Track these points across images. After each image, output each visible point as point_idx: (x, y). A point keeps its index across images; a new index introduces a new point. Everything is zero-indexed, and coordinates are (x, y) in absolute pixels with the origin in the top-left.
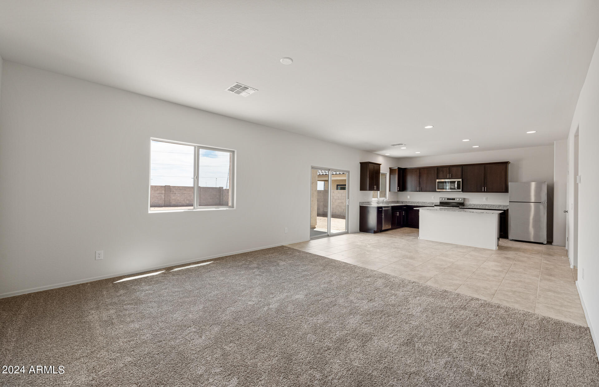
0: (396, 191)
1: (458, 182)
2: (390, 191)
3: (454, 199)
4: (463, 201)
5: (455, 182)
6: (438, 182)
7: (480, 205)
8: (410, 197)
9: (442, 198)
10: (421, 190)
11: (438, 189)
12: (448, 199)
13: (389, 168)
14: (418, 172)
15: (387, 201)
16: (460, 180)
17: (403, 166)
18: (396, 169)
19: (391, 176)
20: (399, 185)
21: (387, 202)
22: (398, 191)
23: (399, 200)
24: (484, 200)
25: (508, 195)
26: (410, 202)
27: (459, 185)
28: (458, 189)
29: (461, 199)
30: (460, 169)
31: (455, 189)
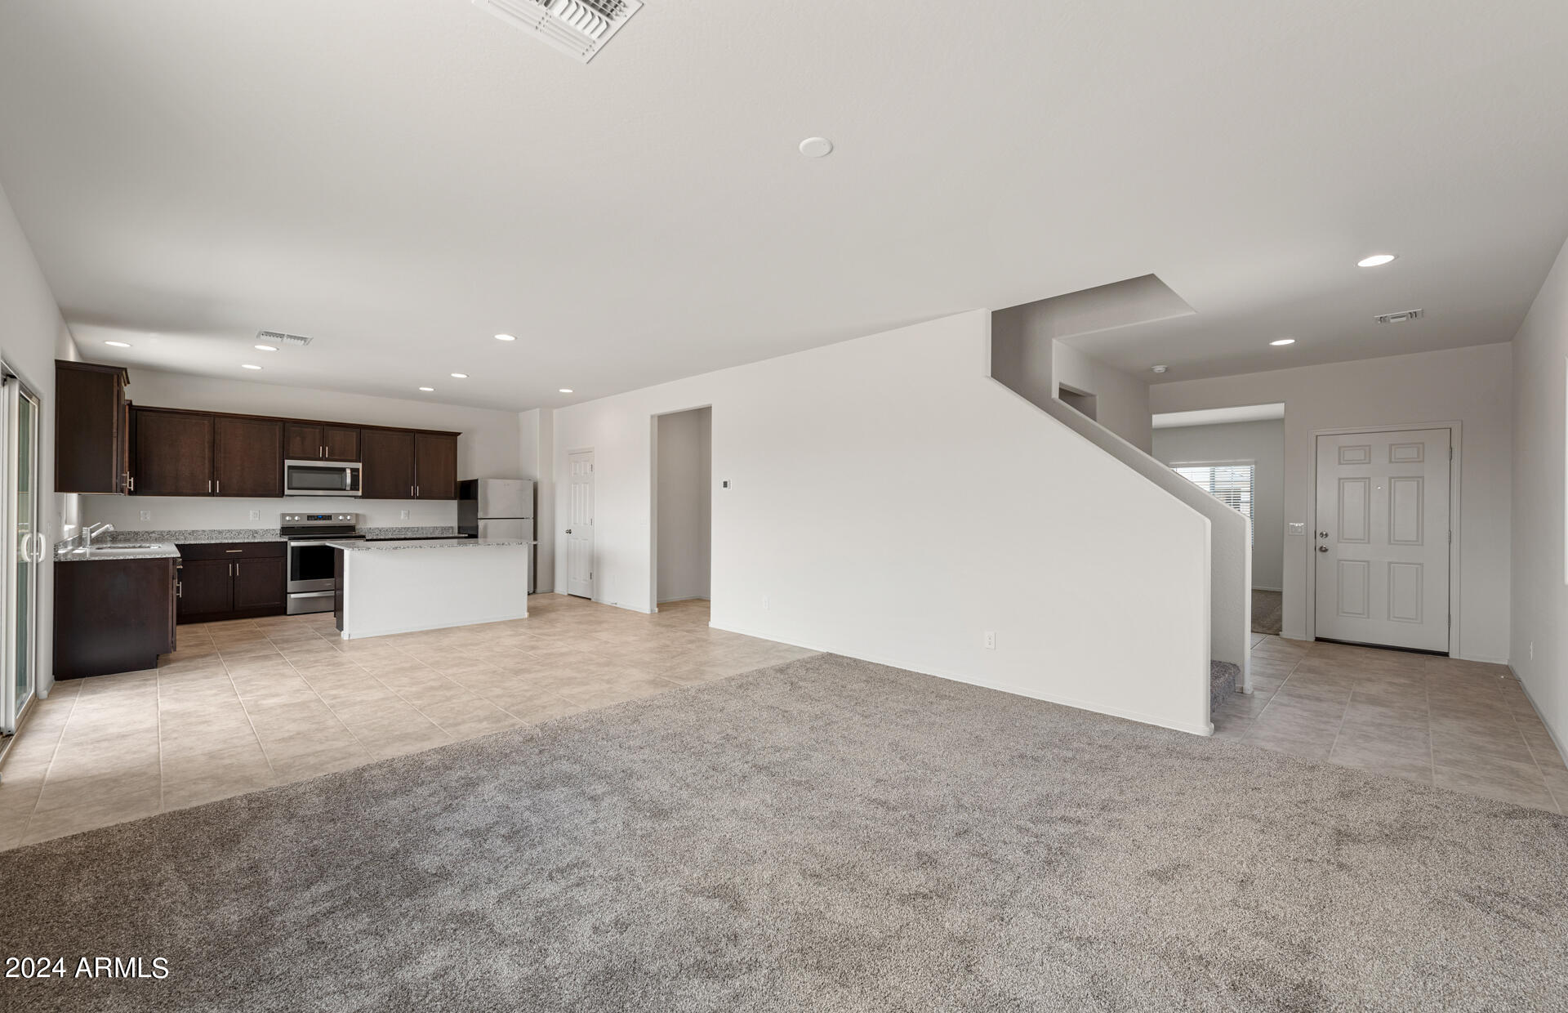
1: (353, 470)
3: (329, 517)
4: (353, 522)
5: (343, 470)
6: (289, 467)
7: (392, 530)
8: (153, 516)
9: (294, 515)
10: (221, 491)
11: (289, 489)
12: (310, 517)
14: (207, 429)
16: (359, 466)
24: (402, 517)
25: (453, 506)
26: (153, 532)
27: (355, 478)
28: (352, 489)
29: (349, 518)
30: (354, 434)
31: (345, 490)
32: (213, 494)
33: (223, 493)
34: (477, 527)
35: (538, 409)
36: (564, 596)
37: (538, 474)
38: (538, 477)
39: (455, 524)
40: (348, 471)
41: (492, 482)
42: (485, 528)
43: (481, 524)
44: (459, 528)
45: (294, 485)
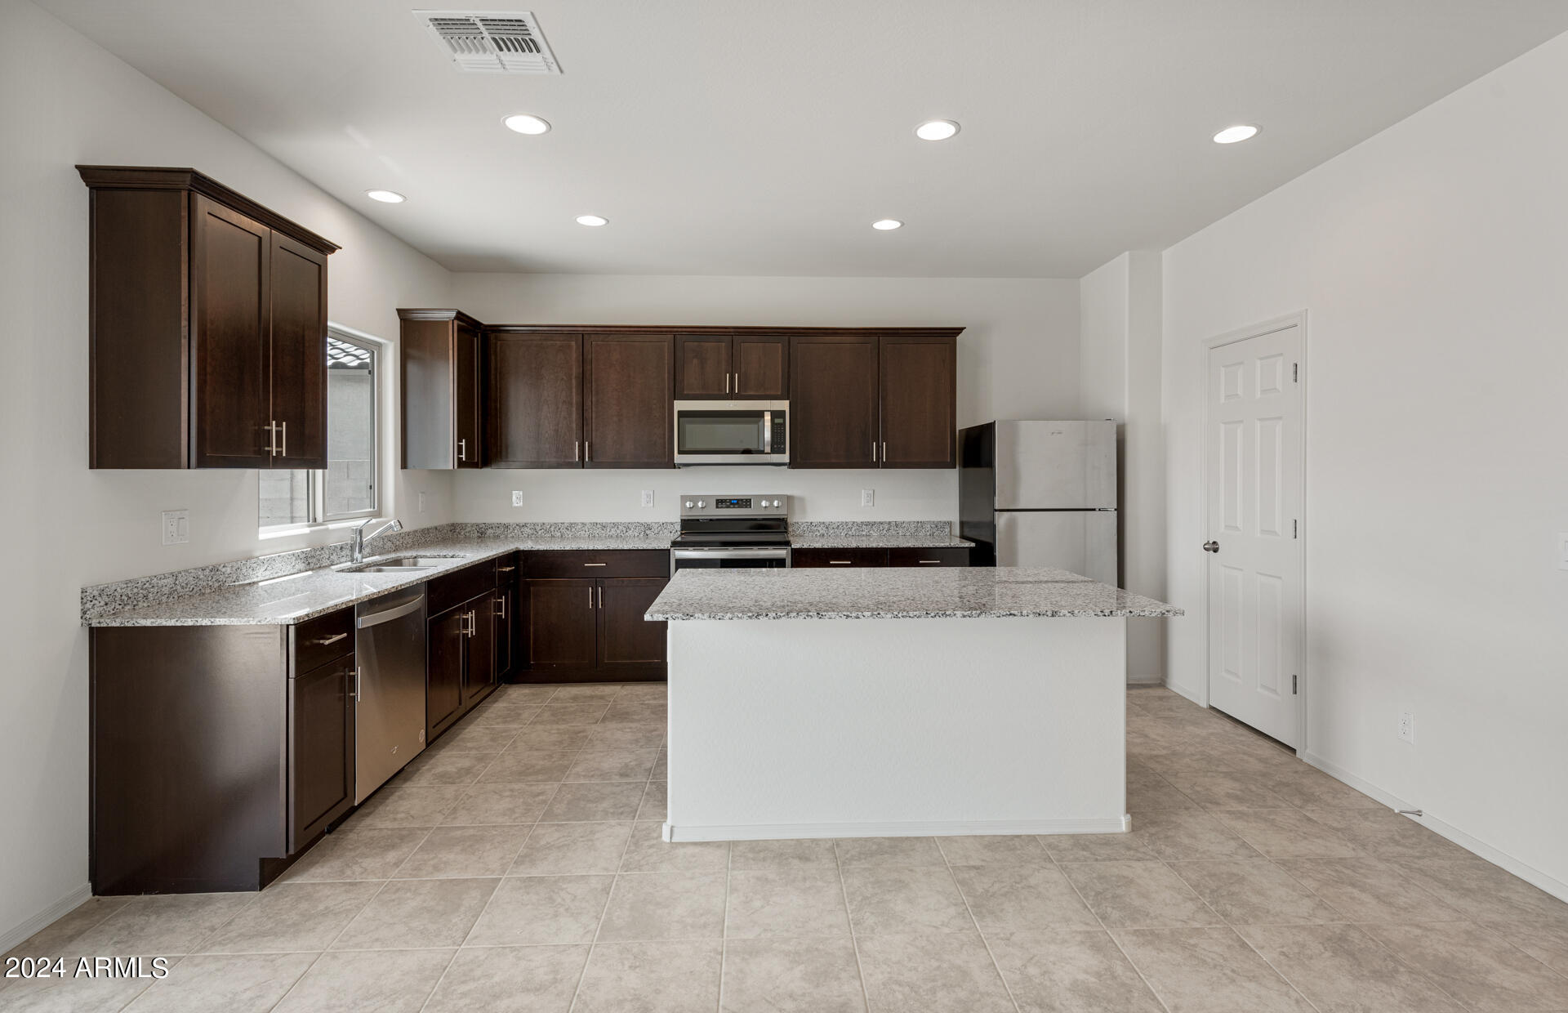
0: (449, 463)
1: (776, 414)
2: (404, 465)
3: (745, 502)
4: (782, 513)
5: (760, 414)
6: (682, 414)
7: (846, 527)
8: (525, 497)
9: (695, 499)
10: (592, 458)
11: (680, 452)
12: (721, 502)
13: (399, 311)
14: (574, 355)
15: (390, 533)
16: (784, 405)
17: (487, 314)
18: (443, 324)
19: (412, 368)
20: (464, 430)
21: (390, 539)
22: (461, 464)
23: (459, 520)
24: (863, 502)
25: (950, 478)
26: (525, 525)
27: (777, 430)
28: (773, 451)
29: (776, 504)
30: (777, 349)
31: (762, 452)
32: (582, 464)
33: (595, 464)
34: (992, 526)
35: (1127, 253)
36: (1198, 708)
37: (1125, 406)
38: (1127, 412)
39: (954, 516)
40: (768, 417)
41: (1023, 425)
42: (1012, 527)
43: (1001, 520)
44: (962, 524)
45: (688, 447)
